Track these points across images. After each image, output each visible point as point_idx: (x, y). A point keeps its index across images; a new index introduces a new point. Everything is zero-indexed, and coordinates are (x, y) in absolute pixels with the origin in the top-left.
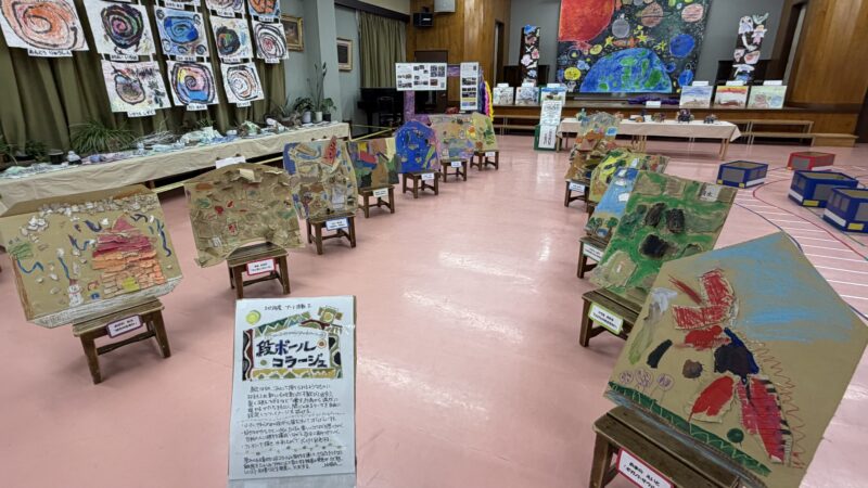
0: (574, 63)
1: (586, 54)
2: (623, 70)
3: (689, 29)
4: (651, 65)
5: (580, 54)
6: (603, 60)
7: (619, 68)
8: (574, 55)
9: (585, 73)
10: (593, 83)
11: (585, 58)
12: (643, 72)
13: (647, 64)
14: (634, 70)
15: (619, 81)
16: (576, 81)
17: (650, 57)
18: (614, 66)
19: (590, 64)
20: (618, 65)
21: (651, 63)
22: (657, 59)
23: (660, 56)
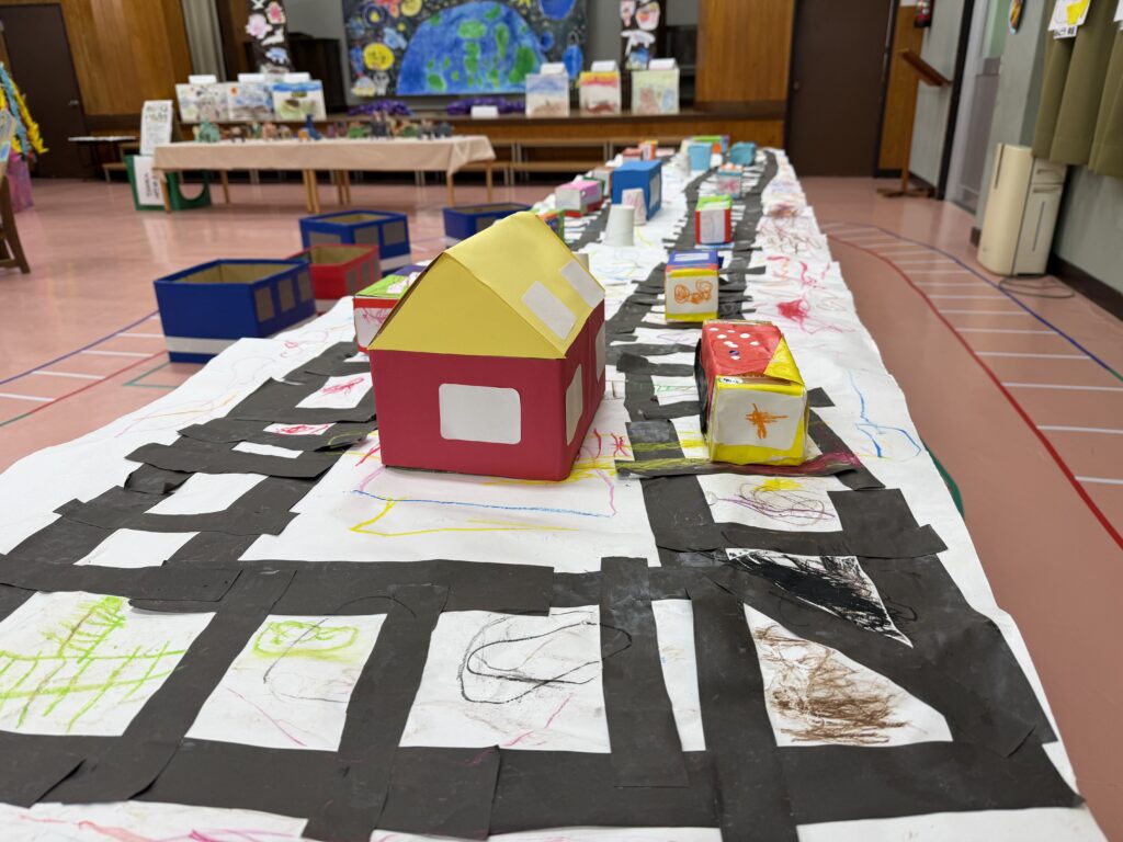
0: (377, 35)
1: (395, 14)
2: (465, 46)
4: (514, 37)
5: (384, 14)
6: (426, 26)
7: (457, 43)
8: (375, 17)
9: (399, 54)
10: (416, 76)
11: (394, 24)
12: (500, 52)
13: (506, 35)
14: (486, 45)
15: (461, 70)
16: (388, 71)
17: (508, 20)
18: (447, 41)
19: (406, 36)
20: (454, 36)
21: (513, 32)
22: (521, 25)
23: (526, 18)
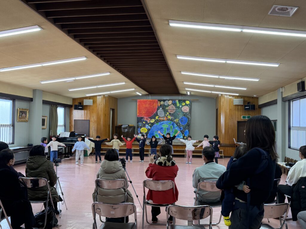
0: (144, 126)
1: (149, 122)
3: (185, 114)
5: (146, 122)
6: (156, 125)
7: (162, 128)
8: (144, 123)
9: (149, 130)
11: (148, 124)
12: (171, 130)
13: (172, 127)
14: (168, 129)
16: (146, 133)
19: (151, 126)
20: (161, 127)
21: (174, 126)
22: (176, 125)
23: (177, 124)
